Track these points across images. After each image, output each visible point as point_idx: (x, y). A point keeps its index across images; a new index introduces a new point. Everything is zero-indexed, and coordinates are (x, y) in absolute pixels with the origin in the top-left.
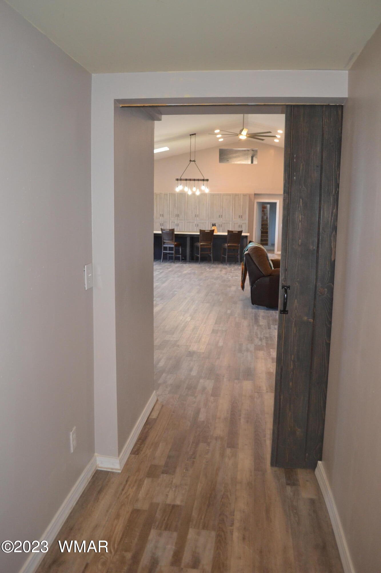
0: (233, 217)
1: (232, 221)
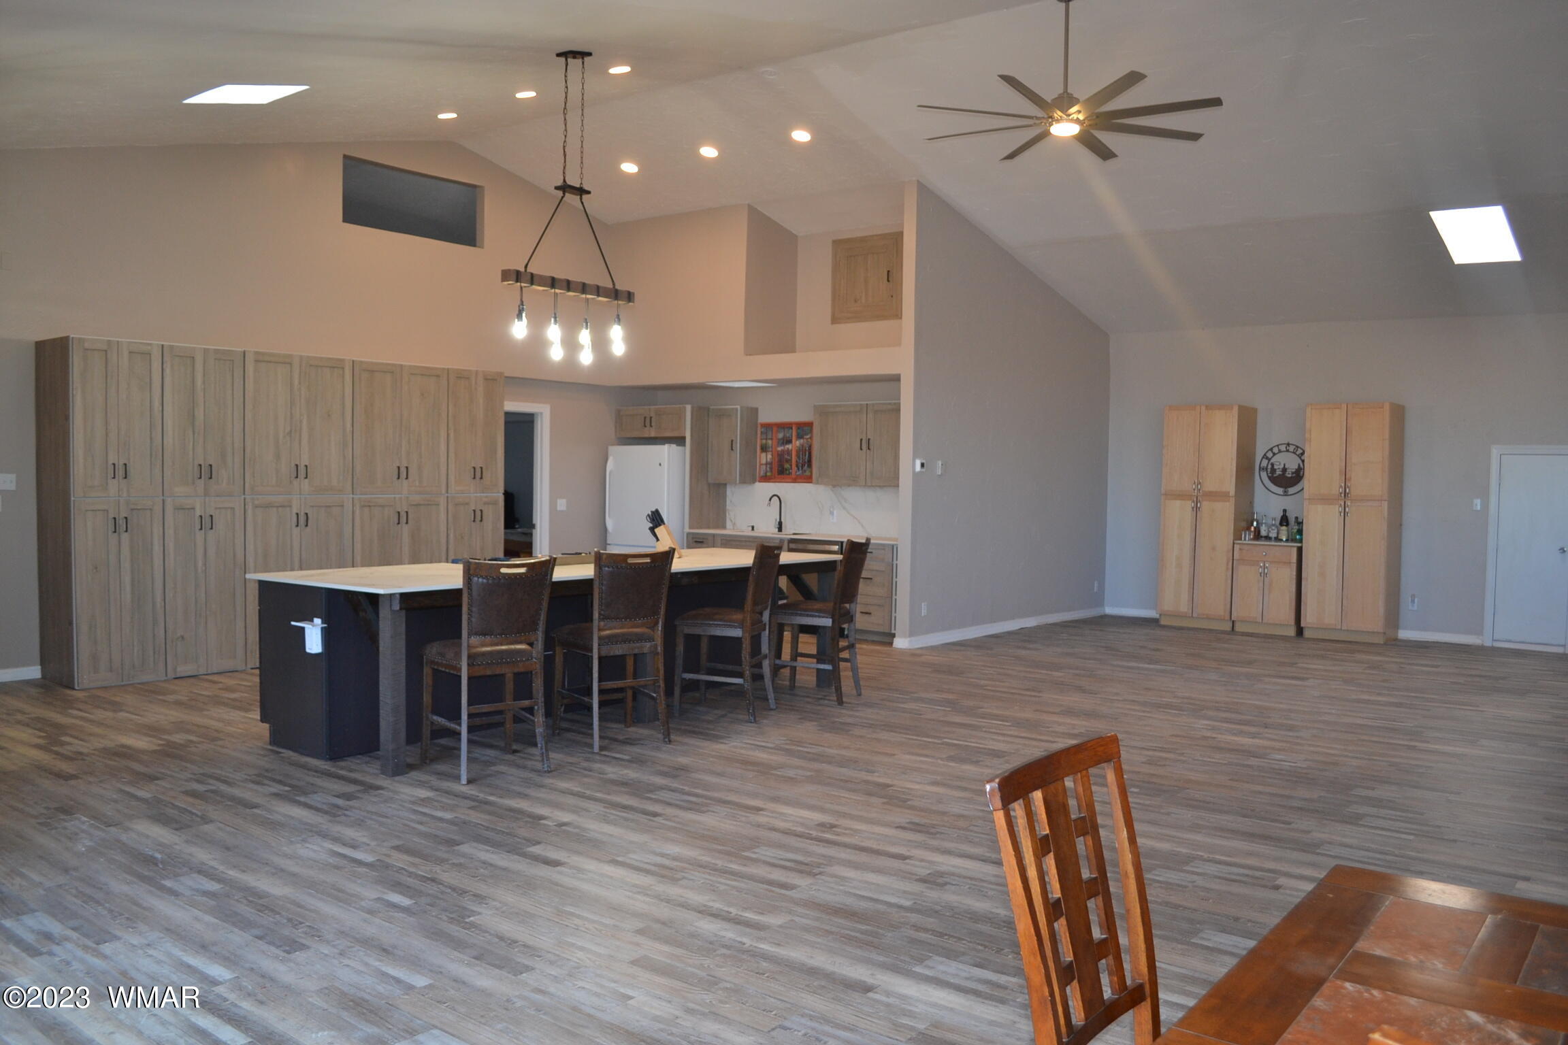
0: (452, 478)
1: (447, 493)
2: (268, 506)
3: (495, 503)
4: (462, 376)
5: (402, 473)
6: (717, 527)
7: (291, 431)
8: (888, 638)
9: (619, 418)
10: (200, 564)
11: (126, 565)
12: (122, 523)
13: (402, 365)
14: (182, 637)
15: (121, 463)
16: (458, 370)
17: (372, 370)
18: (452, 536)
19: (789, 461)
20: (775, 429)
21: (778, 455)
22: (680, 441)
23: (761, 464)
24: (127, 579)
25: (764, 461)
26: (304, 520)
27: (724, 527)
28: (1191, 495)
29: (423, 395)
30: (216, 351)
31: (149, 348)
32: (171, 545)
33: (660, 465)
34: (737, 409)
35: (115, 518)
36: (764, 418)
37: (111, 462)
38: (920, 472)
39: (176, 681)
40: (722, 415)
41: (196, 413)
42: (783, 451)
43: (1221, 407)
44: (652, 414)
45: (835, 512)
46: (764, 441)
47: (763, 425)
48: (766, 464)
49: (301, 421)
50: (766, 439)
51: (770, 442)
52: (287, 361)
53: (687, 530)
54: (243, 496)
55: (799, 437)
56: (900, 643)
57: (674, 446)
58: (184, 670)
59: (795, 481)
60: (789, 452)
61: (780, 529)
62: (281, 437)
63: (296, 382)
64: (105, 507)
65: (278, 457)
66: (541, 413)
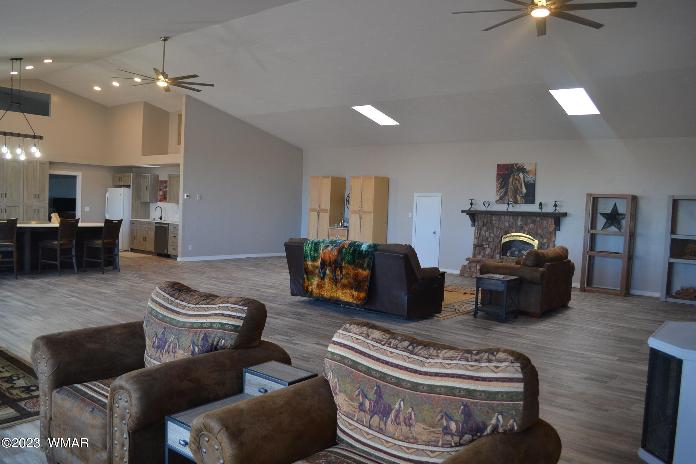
0: (25, 197)
1: (23, 203)
3: (44, 207)
4: (30, 162)
5: (3, 195)
6: (145, 218)
8: (175, 257)
9: (114, 178)
18: (25, 218)
20: (163, 183)
22: (129, 186)
25: (160, 194)
28: (317, 210)
33: (120, 195)
34: (149, 175)
36: (160, 179)
38: (186, 199)
40: (144, 177)
43: (326, 177)
44: (122, 176)
47: (160, 181)
50: (161, 186)
51: (161, 188)
53: (131, 219)
55: (166, 186)
56: (179, 259)
57: (126, 188)
61: (161, 219)
66: (79, 176)
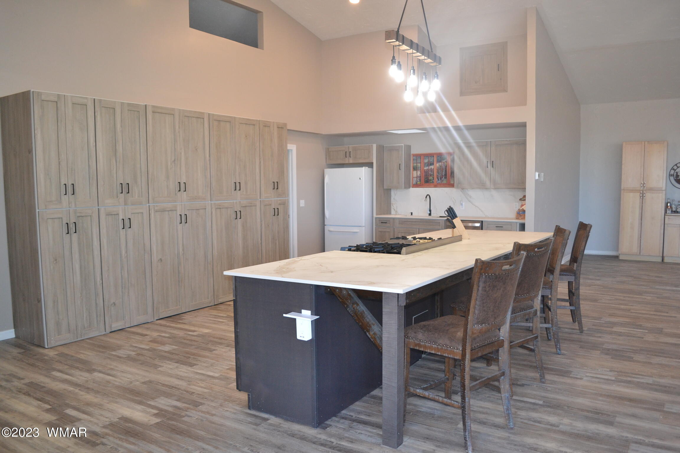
0: (263, 189)
1: (260, 199)
2: (163, 211)
4: (266, 125)
5: (237, 187)
6: (387, 213)
7: (175, 160)
9: (328, 153)
10: (124, 252)
11: (76, 256)
12: (72, 226)
13: (235, 117)
14: (114, 304)
15: (70, 183)
16: (264, 121)
17: (219, 120)
18: (263, 225)
19: (433, 175)
20: (422, 157)
21: (425, 172)
22: (370, 165)
23: (413, 178)
24: (77, 266)
25: (415, 175)
26: (184, 219)
27: (390, 214)
28: (640, 190)
29: (246, 137)
30: (129, 105)
31: (86, 100)
32: (104, 240)
33: (360, 179)
34: (402, 146)
35: (67, 224)
36: (415, 151)
37: (63, 183)
38: (537, 180)
39: (112, 334)
40: (392, 149)
41: (117, 148)
42: (428, 170)
43: (657, 143)
44: (351, 150)
45: (464, 204)
46: (415, 164)
47: (414, 155)
48: (417, 177)
49: (181, 153)
50: (417, 163)
51: (419, 165)
52: (170, 113)
53: (375, 216)
54: (148, 205)
55: (438, 161)
57: (366, 168)
58: (116, 326)
59: (436, 186)
60: (432, 170)
61: (430, 214)
62: (169, 164)
63: (177, 127)
64: (60, 216)
65: (168, 178)
66: (292, 150)
